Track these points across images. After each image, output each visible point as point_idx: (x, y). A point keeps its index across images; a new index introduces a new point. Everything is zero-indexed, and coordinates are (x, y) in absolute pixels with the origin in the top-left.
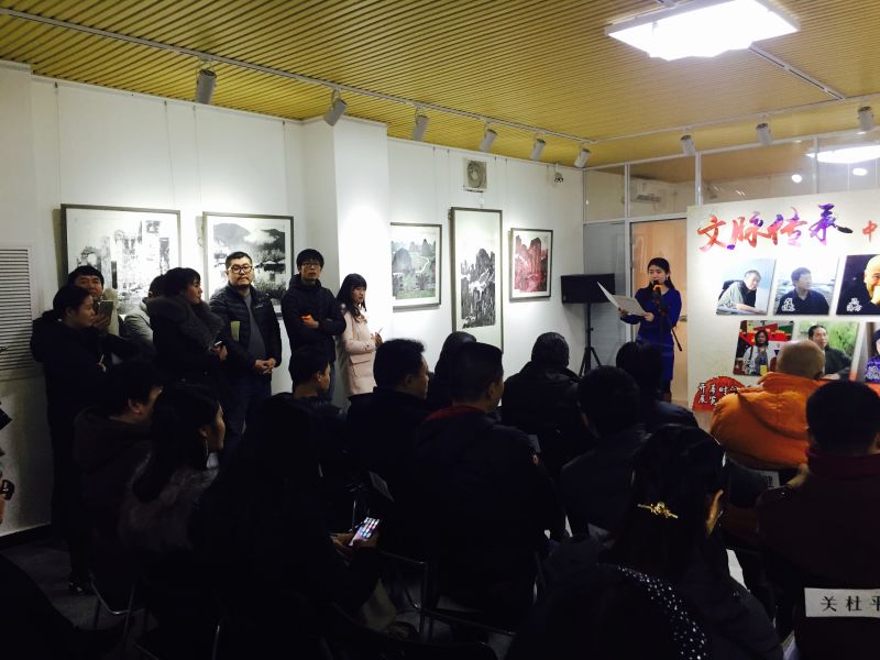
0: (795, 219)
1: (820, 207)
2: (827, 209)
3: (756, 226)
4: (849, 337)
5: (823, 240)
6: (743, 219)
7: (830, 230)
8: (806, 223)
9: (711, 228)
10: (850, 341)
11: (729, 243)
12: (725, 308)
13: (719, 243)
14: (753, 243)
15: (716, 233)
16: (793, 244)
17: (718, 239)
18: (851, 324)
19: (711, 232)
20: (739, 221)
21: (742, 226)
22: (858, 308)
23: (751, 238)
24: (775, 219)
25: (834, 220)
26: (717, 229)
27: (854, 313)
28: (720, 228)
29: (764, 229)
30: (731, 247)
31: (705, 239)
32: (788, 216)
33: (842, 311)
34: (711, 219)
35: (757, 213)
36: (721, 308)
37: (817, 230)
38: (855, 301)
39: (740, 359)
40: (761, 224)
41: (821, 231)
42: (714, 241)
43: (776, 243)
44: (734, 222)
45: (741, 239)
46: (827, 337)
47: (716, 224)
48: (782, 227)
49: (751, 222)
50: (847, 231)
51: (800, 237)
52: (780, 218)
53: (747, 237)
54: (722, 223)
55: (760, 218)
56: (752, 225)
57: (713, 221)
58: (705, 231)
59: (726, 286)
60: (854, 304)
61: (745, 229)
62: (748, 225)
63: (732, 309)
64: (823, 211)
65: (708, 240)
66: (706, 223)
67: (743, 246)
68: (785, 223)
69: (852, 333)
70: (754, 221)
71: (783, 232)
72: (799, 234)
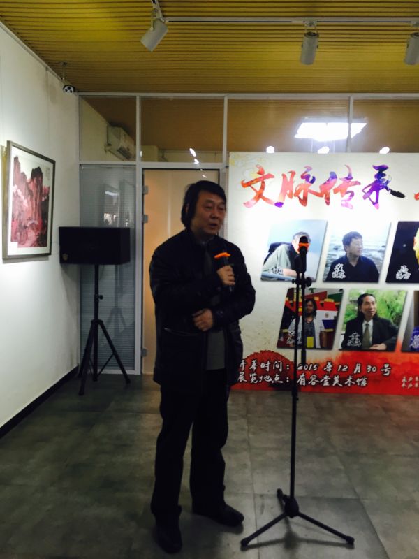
0: (349, 178)
1: (375, 167)
2: (381, 170)
3: (308, 183)
4: (397, 305)
5: (376, 203)
6: (293, 174)
7: (383, 192)
8: (359, 184)
9: (257, 180)
10: (398, 310)
11: (276, 200)
12: (271, 273)
13: (265, 199)
14: (304, 201)
15: (263, 188)
16: (346, 205)
17: (265, 194)
18: (399, 292)
19: (257, 186)
20: (288, 176)
21: (292, 182)
22: (407, 276)
23: (301, 196)
24: (328, 176)
25: (387, 182)
26: (263, 183)
27: (403, 281)
28: (267, 181)
29: (315, 187)
30: (279, 204)
31: (250, 194)
32: (342, 174)
33: (391, 279)
34: (258, 170)
35: (309, 169)
36: (266, 273)
37: (371, 192)
38: (404, 269)
39: (285, 331)
40: (313, 181)
41: (374, 193)
42: (260, 196)
43: (328, 203)
44: (284, 176)
45: (290, 196)
46: (376, 305)
47: (263, 176)
48: (336, 186)
49: (302, 177)
50: (399, 195)
51: (354, 198)
52: (333, 177)
53: (297, 194)
54: (270, 176)
55: (312, 174)
56: (303, 181)
57: (260, 173)
58: (249, 184)
59: (273, 248)
60: (404, 272)
61: (295, 186)
62: (298, 181)
63: (278, 275)
64: (377, 172)
65: (254, 194)
66: (251, 175)
67: (292, 203)
68: (339, 183)
69: (400, 302)
70: (306, 177)
71: (336, 191)
72: (352, 195)
